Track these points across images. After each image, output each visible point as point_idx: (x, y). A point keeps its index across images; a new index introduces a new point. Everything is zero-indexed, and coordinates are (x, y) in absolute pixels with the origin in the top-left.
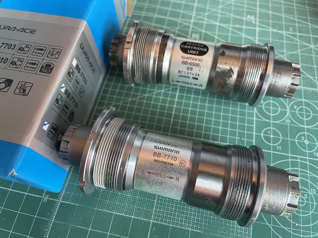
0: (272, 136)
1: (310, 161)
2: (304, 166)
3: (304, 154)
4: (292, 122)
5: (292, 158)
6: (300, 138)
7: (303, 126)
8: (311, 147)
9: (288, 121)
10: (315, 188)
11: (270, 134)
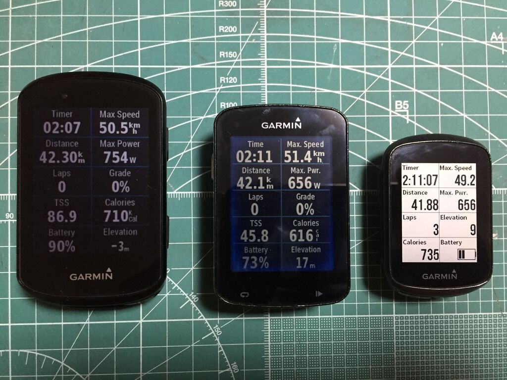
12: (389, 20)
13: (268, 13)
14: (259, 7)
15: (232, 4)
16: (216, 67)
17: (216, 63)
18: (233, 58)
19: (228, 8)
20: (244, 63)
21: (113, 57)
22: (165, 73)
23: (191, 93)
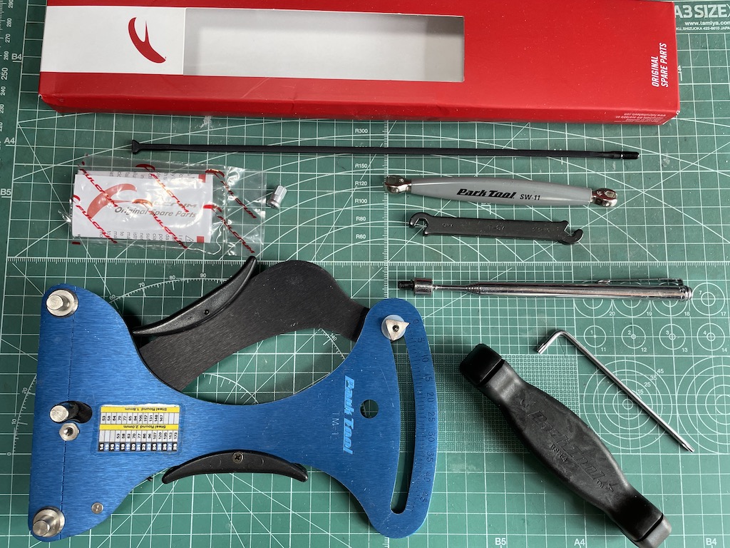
0: (595, 336)
1: (638, 359)
2: (631, 366)
3: (631, 352)
4: (618, 314)
5: (618, 358)
6: (626, 333)
7: (629, 317)
8: (638, 342)
9: (613, 313)
10: (642, 388)
11: (593, 334)
12: (476, 142)
13: (390, 137)
14: (383, 133)
15: (365, 131)
16: (352, 174)
17: (352, 171)
18: (364, 168)
19: (362, 133)
20: (372, 172)
21: (281, 166)
22: (317, 178)
23: (335, 192)
